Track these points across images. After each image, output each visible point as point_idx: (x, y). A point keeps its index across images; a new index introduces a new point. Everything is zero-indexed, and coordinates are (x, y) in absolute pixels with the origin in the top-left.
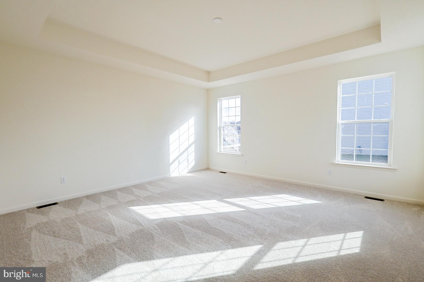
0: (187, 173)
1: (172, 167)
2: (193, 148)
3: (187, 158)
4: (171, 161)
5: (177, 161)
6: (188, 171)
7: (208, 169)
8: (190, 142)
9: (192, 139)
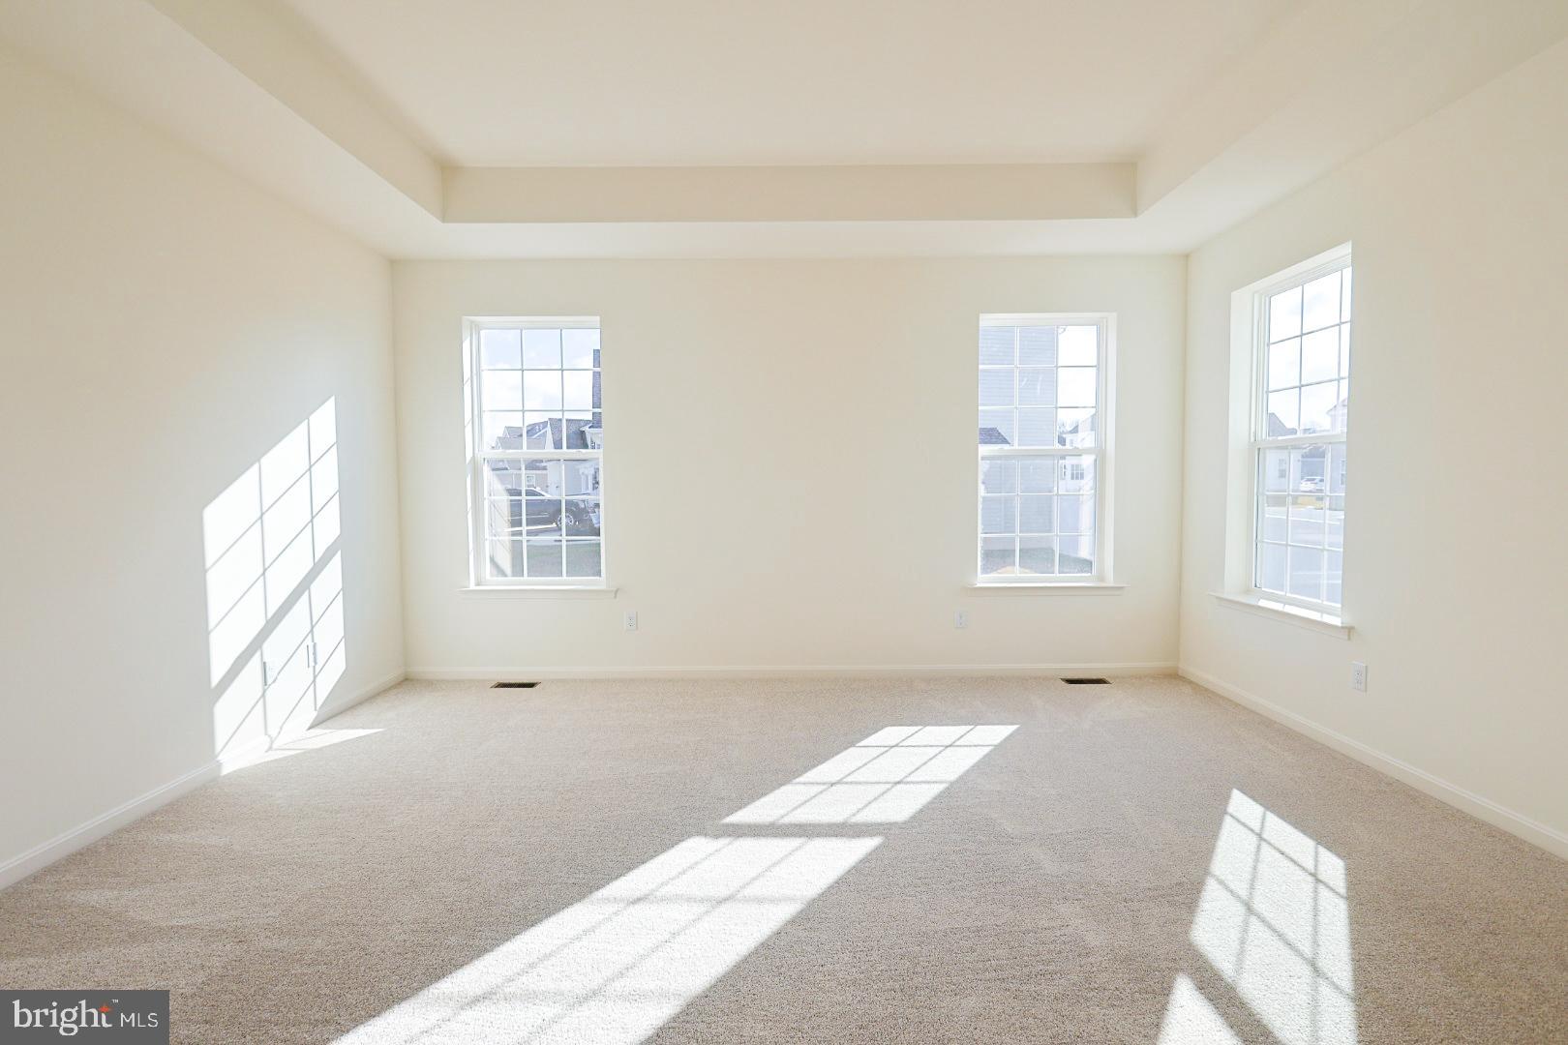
0: (310, 728)
1: (226, 713)
2: (332, 576)
3: (309, 641)
4: (217, 674)
5: (255, 663)
6: (312, 715)
7: (407, 682)
8: (324, 542)
9: (329, 528)
